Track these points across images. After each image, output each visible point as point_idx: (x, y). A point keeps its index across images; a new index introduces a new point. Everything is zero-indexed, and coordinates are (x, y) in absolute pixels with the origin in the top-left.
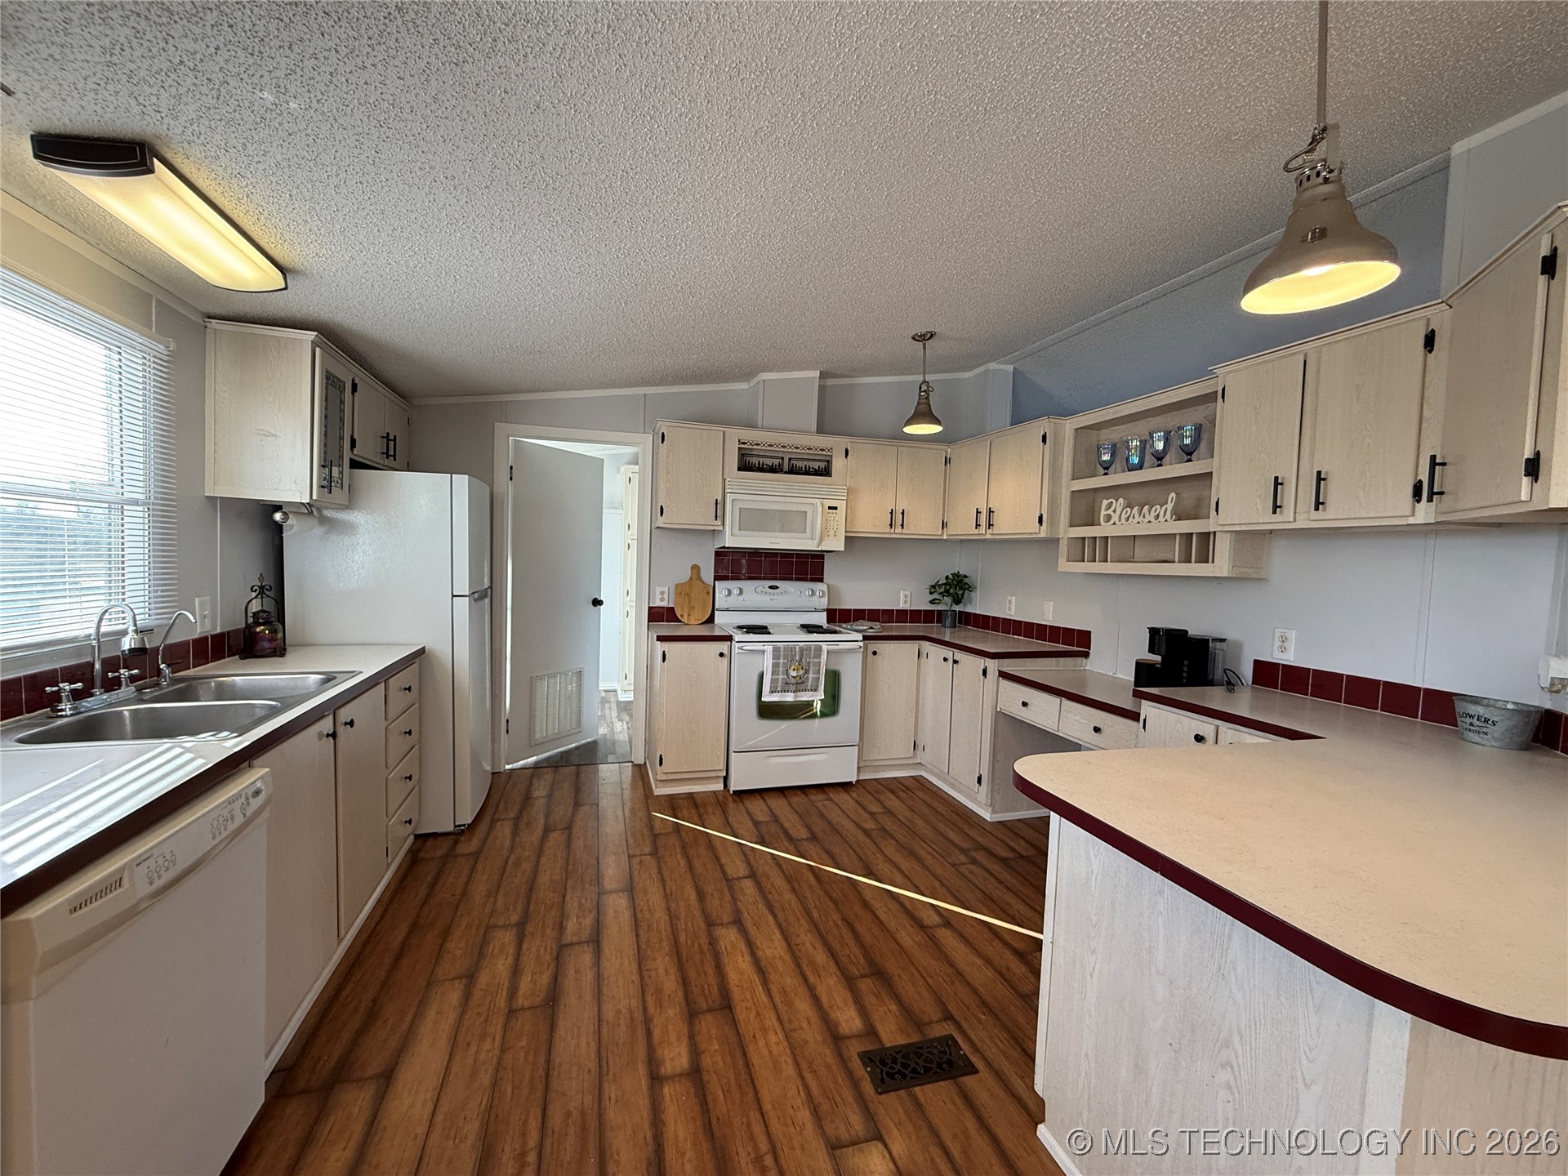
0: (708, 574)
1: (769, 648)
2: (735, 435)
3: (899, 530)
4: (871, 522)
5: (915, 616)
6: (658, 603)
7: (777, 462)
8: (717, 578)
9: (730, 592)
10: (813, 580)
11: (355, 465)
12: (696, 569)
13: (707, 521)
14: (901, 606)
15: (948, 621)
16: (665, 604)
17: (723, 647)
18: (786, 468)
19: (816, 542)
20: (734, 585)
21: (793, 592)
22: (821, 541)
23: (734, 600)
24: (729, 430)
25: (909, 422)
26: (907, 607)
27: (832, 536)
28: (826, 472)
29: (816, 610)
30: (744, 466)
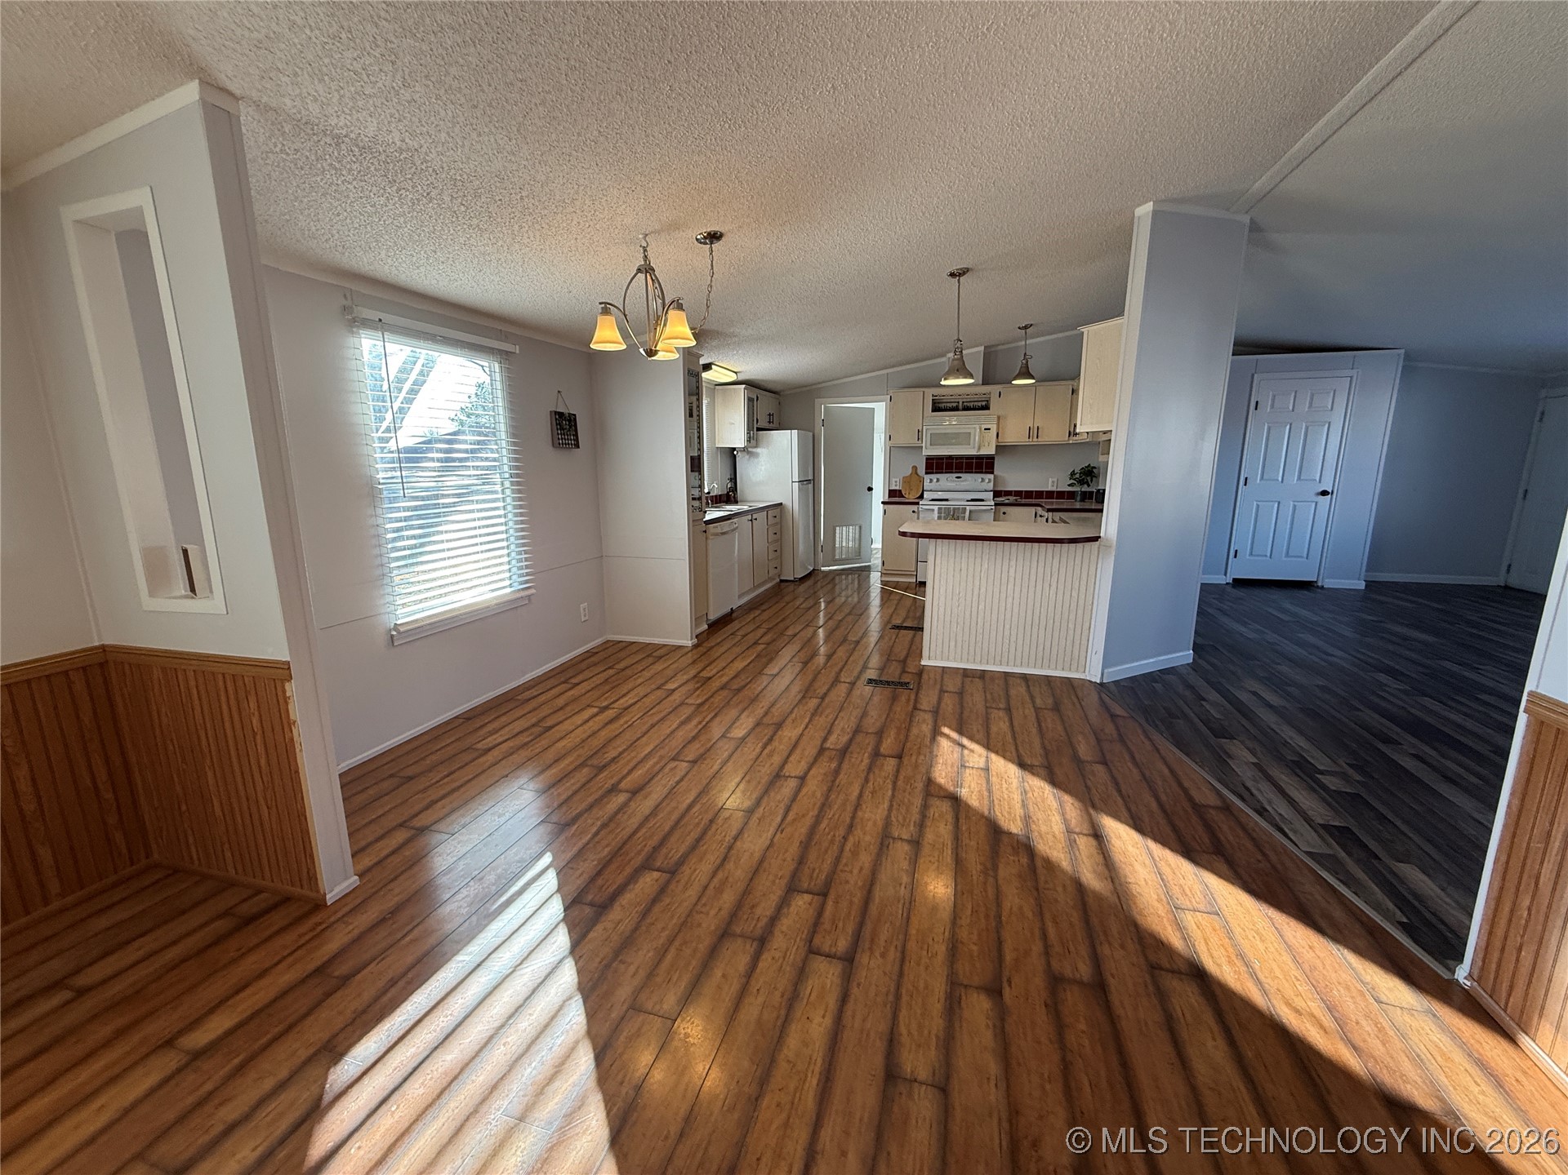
0: (922, 470)
1: (936, 508)
2: (930, 392)
3: (1035, 439)
4: (1015, 434)
5: (1061, 495)
6: (893, 488)
7: (955, 405)
8: (926, 473)
9: (931, 481)
10: (986, 473)
11: (759, 429)
12: (915, 468)
13: (914, 442)
14: (1050, 488)
15: (1079, 498)
16: (897, 488)
17: (915, 508)
18: (960, 407)
19: (976, 449)
20: (934, 477)
21: (971, 480)
22: (979, 449)
23: (934, 486)
24: (926, 390)
25: (1015, 379)
26: (1054, 489)
27: (987, 444)
28: (987, 407)
29: (986, 491)
30: (936, 409)
